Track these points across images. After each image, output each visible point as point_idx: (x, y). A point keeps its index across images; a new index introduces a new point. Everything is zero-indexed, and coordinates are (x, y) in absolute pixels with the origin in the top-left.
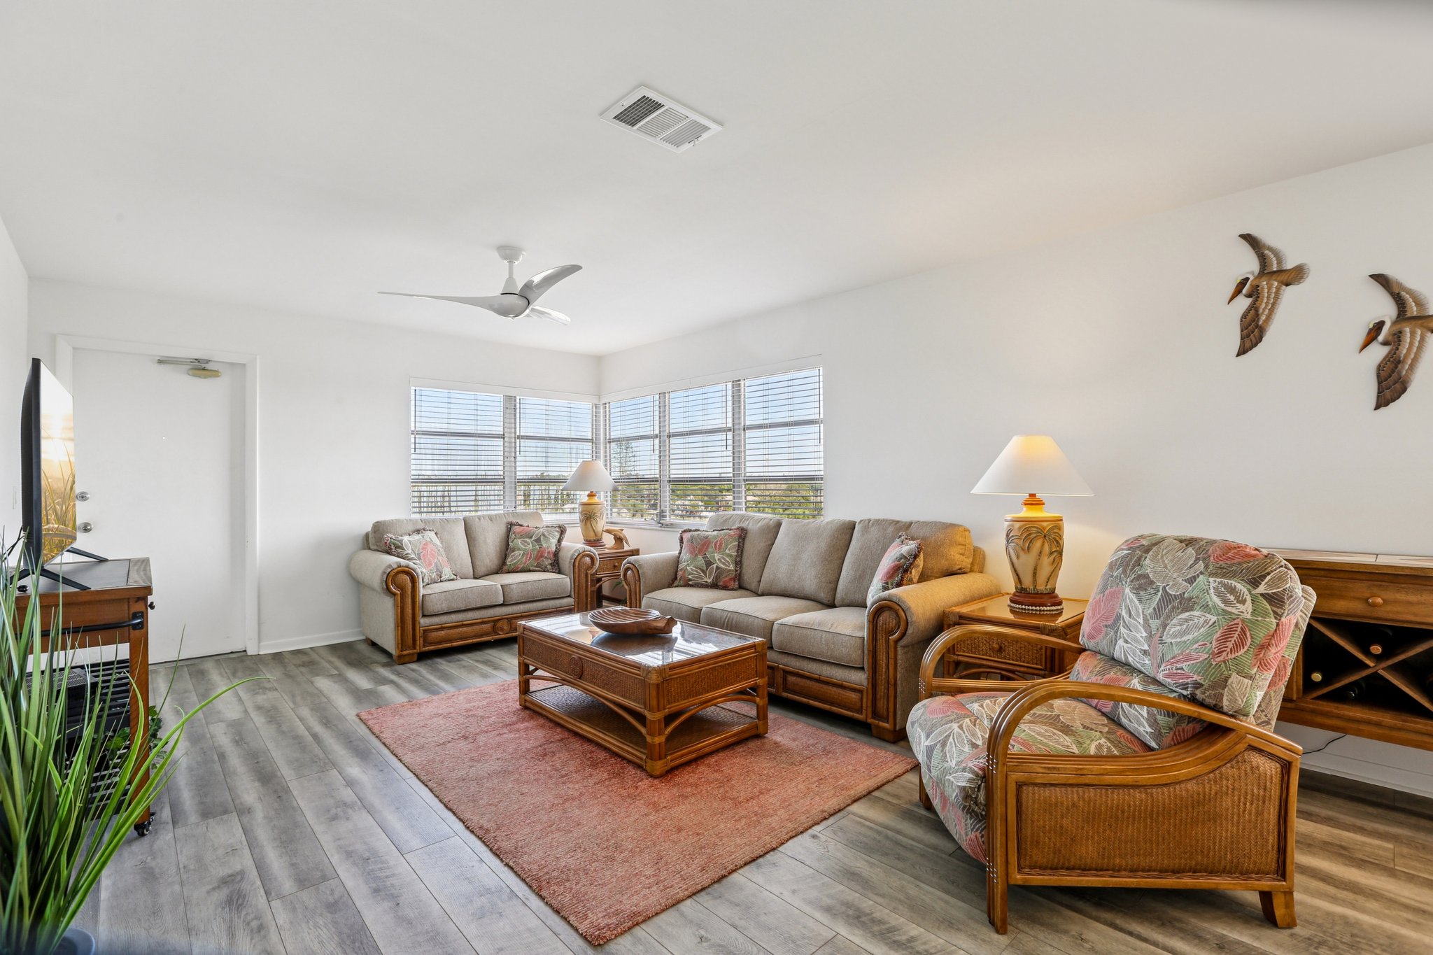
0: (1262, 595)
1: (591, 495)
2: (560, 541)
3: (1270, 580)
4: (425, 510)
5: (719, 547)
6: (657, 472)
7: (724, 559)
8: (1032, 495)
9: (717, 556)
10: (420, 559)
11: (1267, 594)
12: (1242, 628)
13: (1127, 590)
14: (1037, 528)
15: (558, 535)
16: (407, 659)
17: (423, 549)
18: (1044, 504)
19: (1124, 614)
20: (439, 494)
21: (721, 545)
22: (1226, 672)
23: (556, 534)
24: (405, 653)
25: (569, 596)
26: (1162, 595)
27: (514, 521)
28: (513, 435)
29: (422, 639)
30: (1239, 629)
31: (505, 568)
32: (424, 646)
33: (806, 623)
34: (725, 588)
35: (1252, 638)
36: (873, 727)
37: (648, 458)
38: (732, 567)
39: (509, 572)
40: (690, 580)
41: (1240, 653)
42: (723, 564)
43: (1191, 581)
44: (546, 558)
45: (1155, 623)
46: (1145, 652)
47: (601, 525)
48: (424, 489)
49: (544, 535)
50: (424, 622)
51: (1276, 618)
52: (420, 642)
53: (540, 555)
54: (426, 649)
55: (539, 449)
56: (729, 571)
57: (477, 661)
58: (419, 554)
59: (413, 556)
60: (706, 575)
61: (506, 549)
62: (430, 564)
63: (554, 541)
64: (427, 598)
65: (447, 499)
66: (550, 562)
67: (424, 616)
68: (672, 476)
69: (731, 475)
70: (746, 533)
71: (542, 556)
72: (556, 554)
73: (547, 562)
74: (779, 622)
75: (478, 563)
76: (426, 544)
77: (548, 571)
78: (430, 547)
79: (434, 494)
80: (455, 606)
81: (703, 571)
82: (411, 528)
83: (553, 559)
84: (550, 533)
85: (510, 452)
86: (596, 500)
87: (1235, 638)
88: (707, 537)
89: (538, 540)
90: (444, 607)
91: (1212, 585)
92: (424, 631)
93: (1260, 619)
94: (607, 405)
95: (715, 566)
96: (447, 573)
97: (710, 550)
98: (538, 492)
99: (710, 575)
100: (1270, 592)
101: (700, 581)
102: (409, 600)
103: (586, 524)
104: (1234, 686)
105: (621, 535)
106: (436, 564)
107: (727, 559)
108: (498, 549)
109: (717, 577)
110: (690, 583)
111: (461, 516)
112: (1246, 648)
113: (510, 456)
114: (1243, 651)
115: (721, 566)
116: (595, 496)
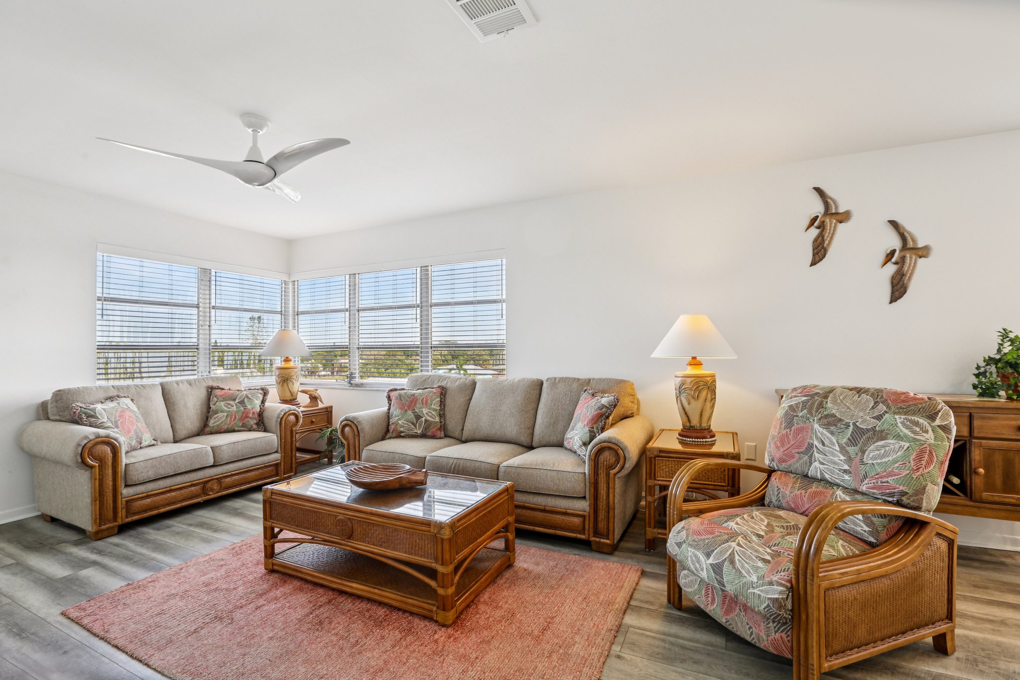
0: (938, 426)
1: (287, 360)
2: (263, 402)
3: (941, 416)
4: (113, 376)
5: (425, 403)
6: (347, 340)
7: (431, 413)
8: (694, 358)
9: (425, 411)
10: (117, 427)
11: (942, 425)
12: (929, 451)
13: (816, 426)
14: (703, 382)
15: (261, 397)
16: (106, 533)
17: (120, 416)
18: (702, 364)
19: (816, 443)
20: (128, 360)
21: (427, 401)
22: (924, 483)
23: (260, 395)
24: (104, 527)
25: (277, 452)
26: (853, 429)
27: (215, 384)
28: (208, 305)
29: (124, 511)
30: (928, 452)
31: (207, 429)
32: (127, 517)
34: (433, 437)
35: (937, 457)
36: (593, 543)
37: (340, 328)
38: (437, 419)
39: (211, 433)
40: (402, 432)
41: (931, 468)
42: (431, 417)
43: (879, 418)
44: (251, 418)
45: (852, 450)
46: (845, 471)
47: (296, 386)
48: (111, 355)
49: (248, 397)
50: (126, 492)
51: (948, 442)
52: (122, 513)
53: (245, 415)
54: (130, 519)
55: (232, 319)
56: (436, 422)
57: (191, 525)
58: (116, 422)
59: (109, 424)
60: (416, 427)
61: (207, 412)
62: (129, 432)
63: (258, 402)
64: (131, 468)
65: (137, 365)
66: (255, 422)
67: (126, 486)
68: (360, 344)
69: (419, 343)
70: (446, 391)
71: (247, 417)
72: (261, 414)
73: (253, 422)
74: (505, 464)
75: (178, 426)
76: (123, 411)
77: (254, 430)
78: (128, 414)
79: (122, 360)
80: (163, 472)
81: (413, 424)
82: (102, 395)
83: (258, 419)
84: (253, 395)
85: (205, 321)
86: (291, 364)
87: (926, 458)
88: (413, 395)
89: (242, 402)
90: (151, 474)
91: (898, 421)
92: (127, 502)
93: (940, 443)
94: (296, 282)
95: (423, 419)
96: (147, 439)
97: (418, 405)
98: (231, 358)
99: (420, 425)
100: (943, 424)
101: (411, 433)
102: (110, 471)
103: (282, 386)
104: (929, 492)
105: (317, 395)
106: (136, 433)
107: (433, 413)
108: (199, 411)
109: (426, 429)
110: (402, 434)
111: (158, 381)
112: (934, 464)
113: (205, 324)
114: (932, 466)
115: (429, 418)
116: (290, 360)
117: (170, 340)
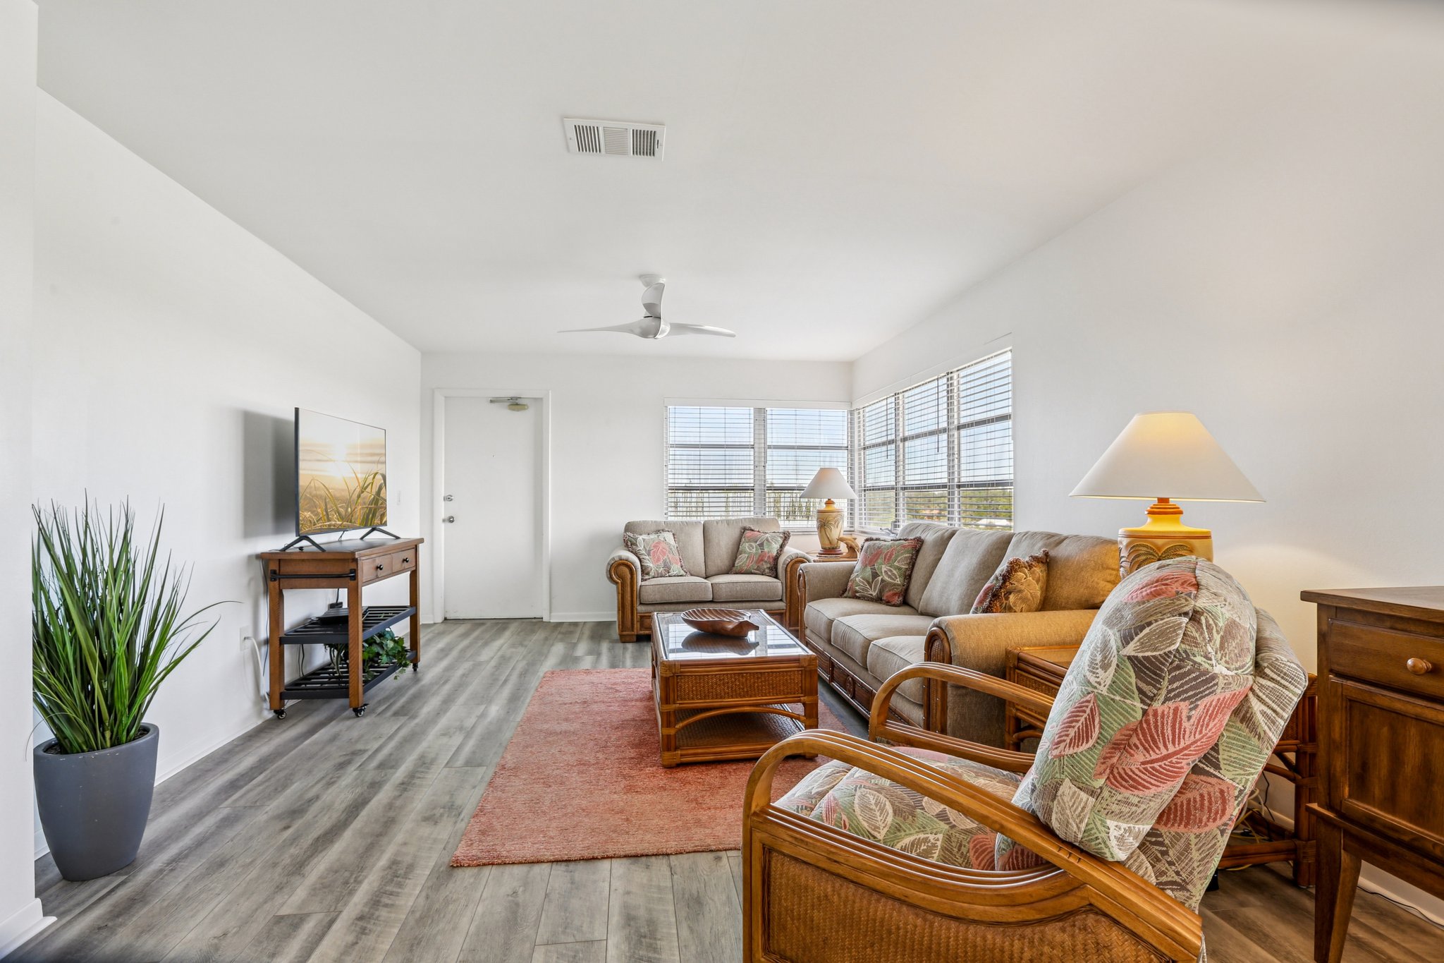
0: (1129, 658)
1: (829, 503)
2: (782, 546)
3: (1148, 634)
4: (681, 514)
5: (889, 559)
6: (894, 479)
7: (891, 571)
8: (1161, 500)
9: (884, 568)
10: (649, 555)
11: (1136, 658)
12: (1091, 710)
15: (781, 541)
16: (628, 639)
17: (655, 547)
18: (1181, 513)
20: (694, 500)
21: (890, 557)
22: (1058, 775)
23: (779, 539)
24: (624, 633)
25: (781, 600)
27: (747, 525)
28: (763, 445)
29: (639, 624)
30: (1088, 711)
31: (734, 569)
32: (642, 630)
33: (893, 646)
34: (888, 603)
35: (1101, 727)
37: (883, 464)
38: (898, 581)
39: (736, 573)
40: (857, 592)
41: (1081, 749)
42: (889, 577)
44: (766, 562)
47: (835, 533)
48: (680, 495)
49: (767, 540)
50: (641, 609)
51: (1142, 702)
52: (637, 625)
53: (761, 559)
54: (642, 632)
55: (789, 458)
56: (895, 585)
58: (649, 551)
59: (644, 552)
60: (871, 587)
61: (736, 551)
62: (658, 560)
63: (776, 547)
64: (643, 589)
65: (700, 504)
66: (769, 566)
67: (641, 604)
68: (907, 483)
69: (946, 481)
70: (922, 545)
71: (762, 560)
72: (776, 559)
73: (766, 566)
75: (709, 563)
76: (659, 543)
77: (765, 575)
78: (663, 545)
79: (689, 500)
80: (667, 598)
81: (868, 582)
82: (653, 528)
83: (772, 563)
84: (773, 538)
85: (759, 462)
86: (831, 508)
87: (1080, 724)
88: (879, 548)
89: (761, 545)
90: (658, 598)
92: (641, 617)
93: (1118, 698)
94: (861, 411)
95: (880, 578)
96: (676, 568)
97: (879, 561)
98: (789, 500)
99: (875, 588)
100: (1140, 655)
101: (866, 593)
102: (629, 589)
103: (821, 532)
104: (1066, 799)
105: (853, 544)
106: (665, 562)
107: (894, 572)
108: (730, 551)
109: (881, 591)
110: (857, 594)
111: (702, 520)
112: (1091, 742)
113: (760, 465)
114: (1085, 747)
115: (886, 578)
116: (833, 503)
117: (723, 481)
